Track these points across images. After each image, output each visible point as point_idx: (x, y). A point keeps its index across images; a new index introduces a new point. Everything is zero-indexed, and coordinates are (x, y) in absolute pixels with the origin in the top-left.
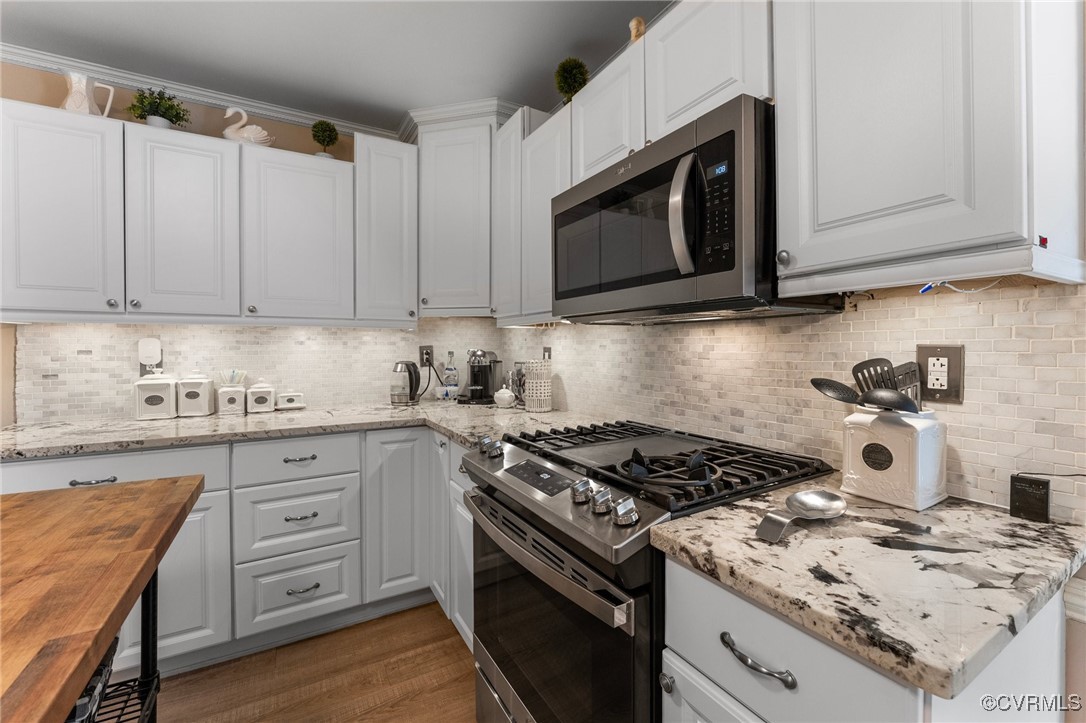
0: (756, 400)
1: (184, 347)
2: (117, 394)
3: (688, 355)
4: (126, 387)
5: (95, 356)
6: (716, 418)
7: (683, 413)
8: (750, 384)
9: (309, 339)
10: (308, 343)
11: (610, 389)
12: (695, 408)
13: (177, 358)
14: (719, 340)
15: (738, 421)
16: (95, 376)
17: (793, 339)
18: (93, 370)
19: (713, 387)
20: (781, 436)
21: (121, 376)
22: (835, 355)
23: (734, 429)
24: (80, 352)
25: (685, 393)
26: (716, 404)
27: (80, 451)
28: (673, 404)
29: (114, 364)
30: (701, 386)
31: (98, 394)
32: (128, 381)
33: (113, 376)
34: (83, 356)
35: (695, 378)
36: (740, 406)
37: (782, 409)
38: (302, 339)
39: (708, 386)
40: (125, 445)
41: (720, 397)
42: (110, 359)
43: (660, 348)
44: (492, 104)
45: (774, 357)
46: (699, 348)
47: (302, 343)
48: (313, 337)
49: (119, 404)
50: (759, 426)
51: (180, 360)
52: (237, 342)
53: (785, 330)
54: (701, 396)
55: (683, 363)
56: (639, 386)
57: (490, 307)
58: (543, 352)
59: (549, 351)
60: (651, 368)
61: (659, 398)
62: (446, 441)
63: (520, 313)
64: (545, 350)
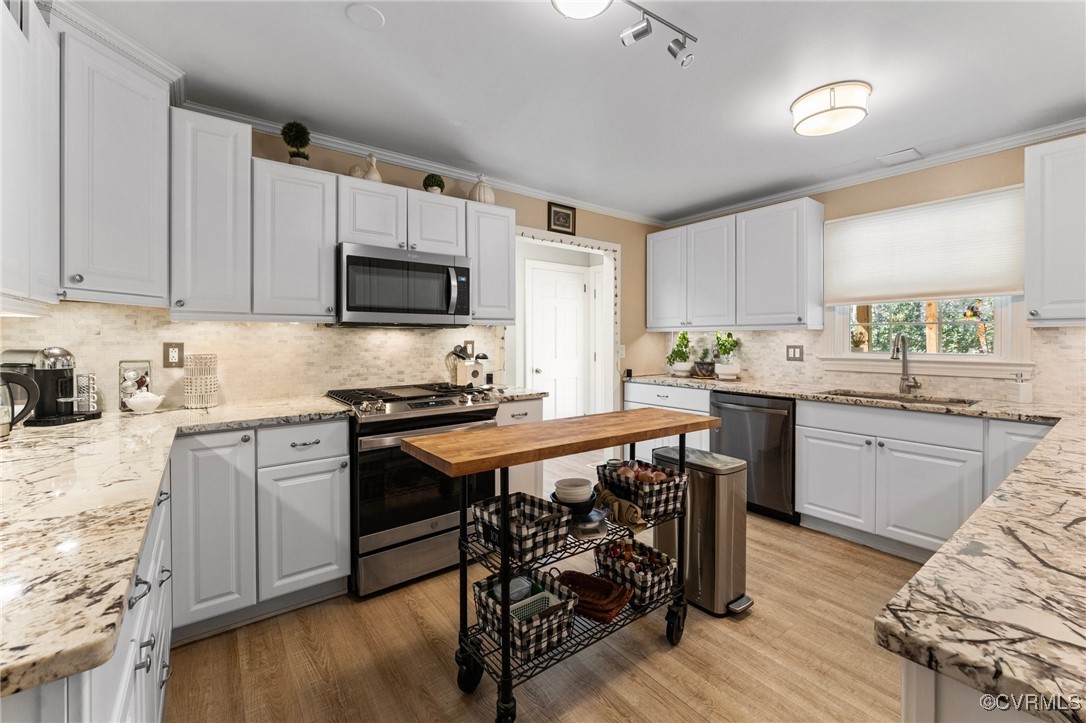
0: (410, 365)
3: (370, 346)
6: (389, 377)
7: (366, 379)
8: (408, 358)
12: (375, 374)
15: (401, 377)
17: (426, 338)
19: (387, 362)
20: (422, 379)
22: (441, 344)
23: (399, 381)
25: (368, 368)
26: (389, 370)
28: (358, 375)
30: (378, 362)
35: (375, 358)
36: (402, 369)
37: (422, 367)
39: (384, 362)
41: (391, 366)
43: (346, 342)
45: (418, 346)
46: (378, 342)
50: (412, 376)
53: (423, 334)
54: (378, 368)
55: (366, 350)
56: (327, 368)
57: (165, 295)
58: (161, 349)
59: (180, 347)
60: (339, 355)
61: (346, 373)
62: (251, 433)
63: (249, 310)
64: (167, 346)
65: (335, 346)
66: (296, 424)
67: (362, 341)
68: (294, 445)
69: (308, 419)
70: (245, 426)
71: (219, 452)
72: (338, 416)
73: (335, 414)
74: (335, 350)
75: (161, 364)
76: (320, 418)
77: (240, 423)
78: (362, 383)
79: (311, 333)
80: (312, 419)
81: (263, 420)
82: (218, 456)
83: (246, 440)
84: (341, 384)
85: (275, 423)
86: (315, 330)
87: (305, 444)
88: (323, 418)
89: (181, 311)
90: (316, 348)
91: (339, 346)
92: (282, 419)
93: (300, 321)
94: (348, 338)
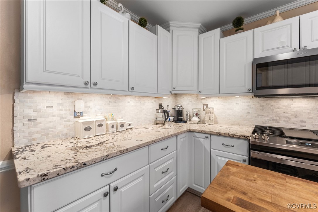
0: (312, 118)
1: (91, 104)
2: (64, 127)
3: (281, 106)
4: (68, 123)
5: (54, 109)
6: (293, 123)
7: (278, 122)
9: (131, 101)
10: (131, 102)
11: (241, 116)
12: (284, 121)
13: (88, 109)
14: (295, 102)
16: (54, 119)
18: (53, 116)
19: (293, 115)
21: (65, 118)
24: (47, 107)
25: (279, 117)
26: (294, 120)
27: (108, 158)
28: (273, 120)
29: (63, 112)
30: (287, 115)
31: (55, 128)
32: (69, 121)
33: (62, 118)
34: (48, 109)
35: (284, 112)
36: (305, 120)
38: (129, 101)
39: (291, 115)
40: (122, 151)
41: (296, 117)
42: (61, 110)
43: (267, 104)
44: (199, 25)
46: (286, 104)
47: (129, 102)
48: (132, 100)
49: (65, 132)
51: (89, 110)
52: (109, 102)
54: (286, 117)
55: (278, 108)
56: (256, 115)
57: (197, 91)
58: (203, 105)
59: (207, 105)
60: (263, 110)
61: (266, 118)
62: (209, 136)
63: (218, 93)
64: (204, 105)
65: (260, 106)
66: (223, 136)
67: (276, 104)
68: (223, 145)
69: (228, 135)
70: (206, 133)
71: (200, 139)
72: (241, 137)
73: (240, 136)
74: (261, 108)
75: (203, 110)
76: (233, 136)
77: (205, 131)
78: (276, 124)
79: (249, 100)
80: (229, 136)
81: (212, 132)
82: (200, 140)
83: (207, 137)
84: (264, 123)
85: (216, 134)
86: (251, 99)
87: (228, 146)
88: (234, 136)
89: (201, 95)
90: (251, 107)
91: (263, 106)
92: (218, 133)
93: (240, 96)
94: (268, 102)
